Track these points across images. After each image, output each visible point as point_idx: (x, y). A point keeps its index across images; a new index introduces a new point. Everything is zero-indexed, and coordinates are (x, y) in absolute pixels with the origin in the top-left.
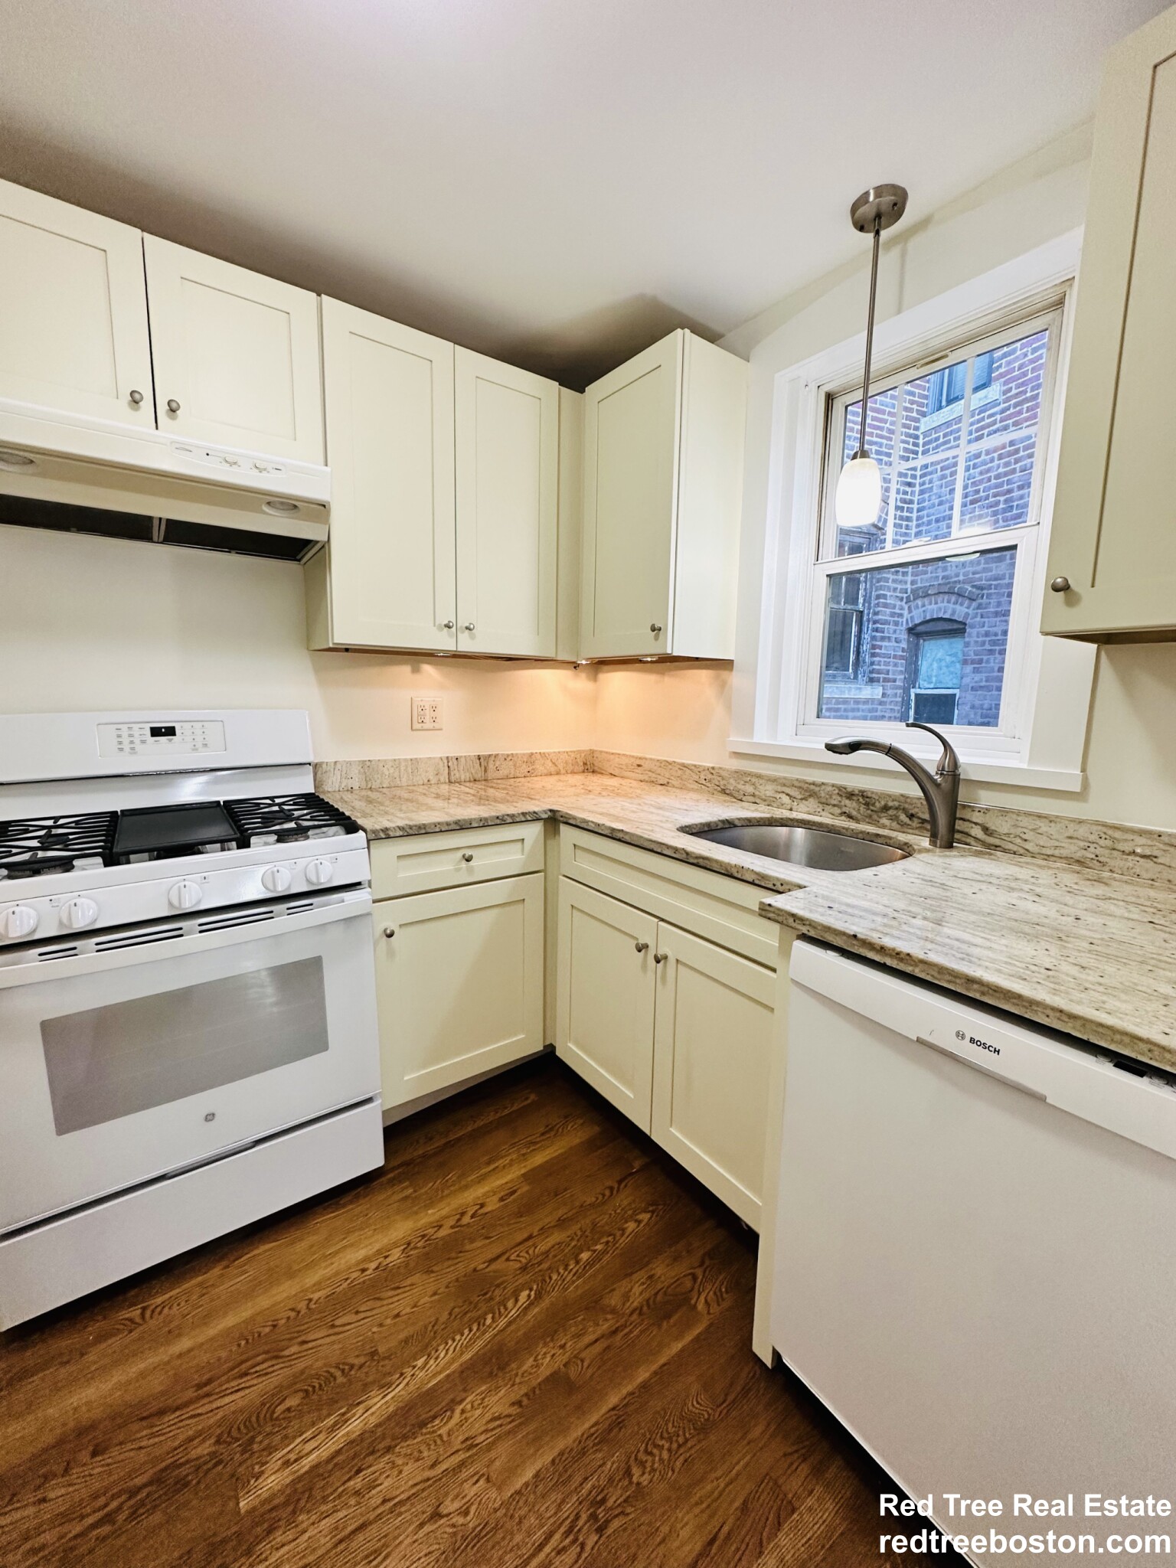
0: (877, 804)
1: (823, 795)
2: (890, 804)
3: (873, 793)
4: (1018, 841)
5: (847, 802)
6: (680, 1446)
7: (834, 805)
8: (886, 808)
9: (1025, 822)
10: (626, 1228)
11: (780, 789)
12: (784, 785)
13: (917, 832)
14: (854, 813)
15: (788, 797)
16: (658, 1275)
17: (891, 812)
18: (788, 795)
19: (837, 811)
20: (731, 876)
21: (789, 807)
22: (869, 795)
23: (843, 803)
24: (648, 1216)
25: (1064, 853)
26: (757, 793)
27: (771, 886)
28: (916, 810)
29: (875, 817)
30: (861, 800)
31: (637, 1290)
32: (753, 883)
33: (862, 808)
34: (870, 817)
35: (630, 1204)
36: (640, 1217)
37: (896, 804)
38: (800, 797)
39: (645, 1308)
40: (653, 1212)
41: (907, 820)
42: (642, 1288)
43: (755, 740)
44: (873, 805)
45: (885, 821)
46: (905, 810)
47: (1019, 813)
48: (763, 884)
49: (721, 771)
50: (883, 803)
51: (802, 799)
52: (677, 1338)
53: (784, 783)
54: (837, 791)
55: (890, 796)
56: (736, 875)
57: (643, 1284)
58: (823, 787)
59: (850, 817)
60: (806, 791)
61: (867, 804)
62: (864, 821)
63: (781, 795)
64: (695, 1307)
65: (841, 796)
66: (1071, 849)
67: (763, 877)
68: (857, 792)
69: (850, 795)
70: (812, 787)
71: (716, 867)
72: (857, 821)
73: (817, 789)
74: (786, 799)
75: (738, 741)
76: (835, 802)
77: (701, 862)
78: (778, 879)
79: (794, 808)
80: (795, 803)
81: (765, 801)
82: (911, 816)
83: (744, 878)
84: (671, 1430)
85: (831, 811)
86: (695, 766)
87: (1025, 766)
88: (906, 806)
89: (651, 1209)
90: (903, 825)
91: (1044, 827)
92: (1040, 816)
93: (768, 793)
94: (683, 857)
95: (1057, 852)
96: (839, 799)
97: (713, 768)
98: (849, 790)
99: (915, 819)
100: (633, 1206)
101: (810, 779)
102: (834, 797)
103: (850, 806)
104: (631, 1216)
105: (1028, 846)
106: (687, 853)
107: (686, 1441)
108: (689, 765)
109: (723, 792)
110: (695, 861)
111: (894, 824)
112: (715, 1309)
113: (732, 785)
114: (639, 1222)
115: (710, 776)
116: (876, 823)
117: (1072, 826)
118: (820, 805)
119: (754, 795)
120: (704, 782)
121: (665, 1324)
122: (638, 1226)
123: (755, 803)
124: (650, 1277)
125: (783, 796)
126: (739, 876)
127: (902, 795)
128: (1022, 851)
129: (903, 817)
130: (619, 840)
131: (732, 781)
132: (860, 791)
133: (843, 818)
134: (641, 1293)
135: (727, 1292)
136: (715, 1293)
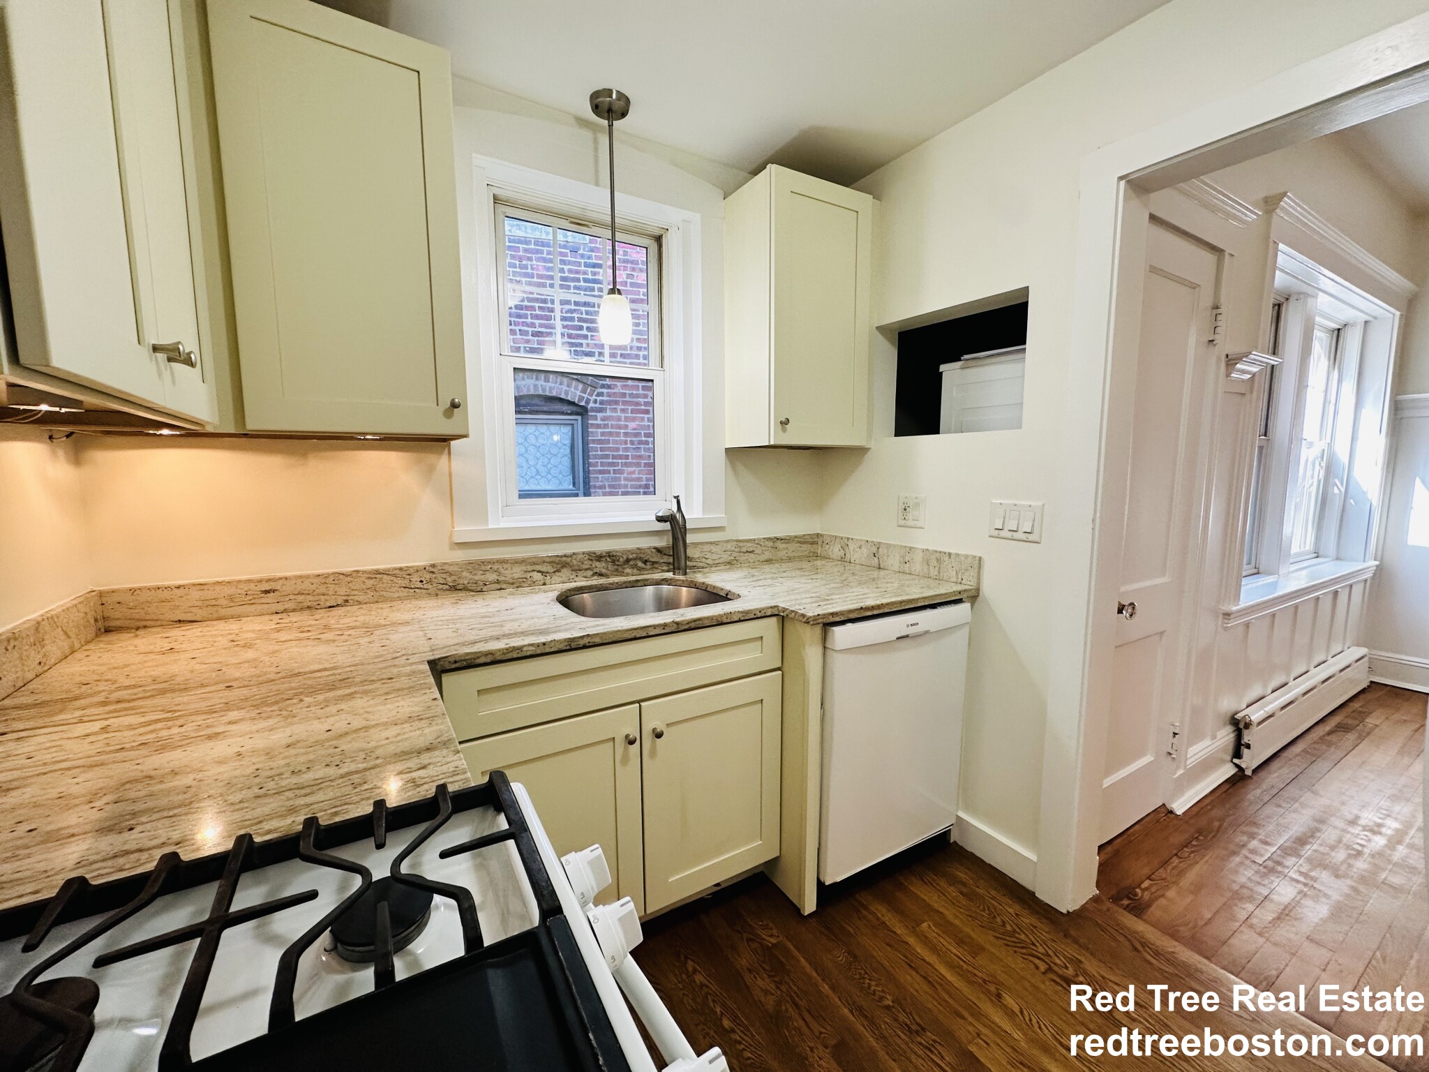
0: (621, 559)
1: (575, 562)
2: (631, 557)
3: (617, 552)
4: (704, 560)
5: (597, 564)
6: (866, 973)
7: (586, 569)
8: (628, 561)
9: (706, 548)
10: (701, 983)
11: (530, 568)
12: (534, 564)
13: (650, 572)
14: (604, 571)
15: (540, 574)
16: (748, 965)
17: (631, 563)
18: (539, 572)
19: (590, 573)
20: (722, 624)
21: (541, 583)
22: (615, 554)
23: (594, 566)
24: (690, 962)
25: (722, 560)
26: (502, 578)
27: (753, 616)
28: (648, 557)
29: (620, 569)
30: (608, 559)
31: (760, 982)
32: (740, 621)
33: (610, 567)
34: (617, 570)
35: (675, 975)
36: (690, 969)
37: (635, 555)
38: (552, 570)
39: (776, 979)
40: (686, 958)
41: (643, 565)
42: (758, 978)
43: (491, 526)
44: (618, 561)
45: (628, 570)
46: (640, 559)
47: (702, 543)
48: (747, 618)
49: (446, 567)
50: (625, 557)
51: (554, 572)
52: (799, 961)
53: (534, 562)
54: (587, 557)
55: (629, 551)
56: (725, 621)
57: (755, 977)
58: (575, 556)
59: (601, 575)
60: (558, 564)
61: (613, 562)
62: (612, 575)
63: (531, 574)
64: (773, 944)
65: (592, 560)
66: (726, 557)
67: (747, 612)
68: (604, 554)
69: (599, 557)
70: (564, 559)
71: (707, 623)
72: (607, 576)
73: (569, 559)
74: (537, 576)
75: (466, 530)
76: (587, 567)
77: (693, 625)
78: (757, 609)
79: (547, 582)
80: (549, 577)
81: (513, 584)
82: (645, 562)
83: (732, 620)
84: (858, 976)
85: (585, 574)
86: (401, 569)
87: (701, 516)
88: (642, 556)
89: (683, 959)
90: (640, 569)
91: (714, 548)
92: (711, 543)
93: (516, 576)
94: (674, 628)
95: (720, 561)
96: (590, 563)
97: (433, 566)
98: (598, 554)
99: (648, 563)
100: (678, 973)
101: (560, 553)
102: (586, 562)
103: (600, 566)
104: (688, 977)
105: (708, 562)
106: (677, 623)
107: (862, 968)
108: (389, 570)
109: (454, 588)
110: (686, 627)
111: (635, 571)
112: (775, 932)
113: (466, 578)
114: (695, 971)
115: (428, 576)
116: (622, 574)
117: (725, 544)
118: (574, 573)
119: (498, 582)
120: (420, 585)
121: (788, 967)
122: (699, 972)
123: (501, 589)
124: (750, 971)
125: (535, 573)
126: (728, 621)
127: (638, 549)
128: (706, 565)
129: (640, 564)
130: (585, 647)
131: (464, 574)
132: (607, 553)
133: (595, 577)
134: (763, 980)
135: (762, 921)
136: (763, 929)
